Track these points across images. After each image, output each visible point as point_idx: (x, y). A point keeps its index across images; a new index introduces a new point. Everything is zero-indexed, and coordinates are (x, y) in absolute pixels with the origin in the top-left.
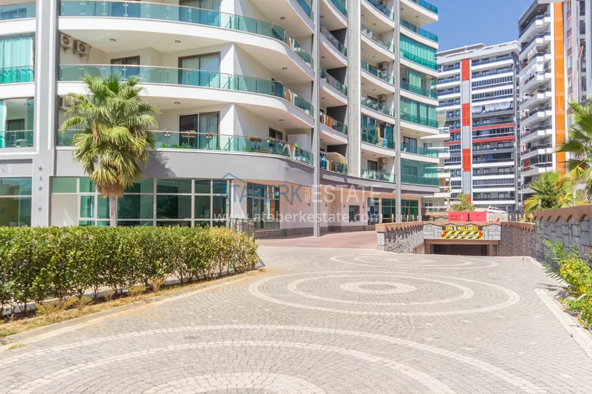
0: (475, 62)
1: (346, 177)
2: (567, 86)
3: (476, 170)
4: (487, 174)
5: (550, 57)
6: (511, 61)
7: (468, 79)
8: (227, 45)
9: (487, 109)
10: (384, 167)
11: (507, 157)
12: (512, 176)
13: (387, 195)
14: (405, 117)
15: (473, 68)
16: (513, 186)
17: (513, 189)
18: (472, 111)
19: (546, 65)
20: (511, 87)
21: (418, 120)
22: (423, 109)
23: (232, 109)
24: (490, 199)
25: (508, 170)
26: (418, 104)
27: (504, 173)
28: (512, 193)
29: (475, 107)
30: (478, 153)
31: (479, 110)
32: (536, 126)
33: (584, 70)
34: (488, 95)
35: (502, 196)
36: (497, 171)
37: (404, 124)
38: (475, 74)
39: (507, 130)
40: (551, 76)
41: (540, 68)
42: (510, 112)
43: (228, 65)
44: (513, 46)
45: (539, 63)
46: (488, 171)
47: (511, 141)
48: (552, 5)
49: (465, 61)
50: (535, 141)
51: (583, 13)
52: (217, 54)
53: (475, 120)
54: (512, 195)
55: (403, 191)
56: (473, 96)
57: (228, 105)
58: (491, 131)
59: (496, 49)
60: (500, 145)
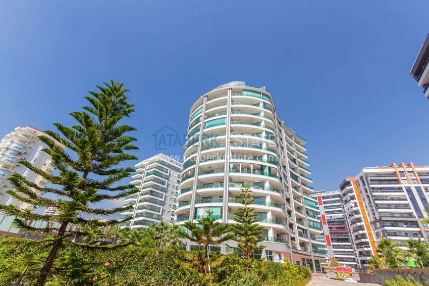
0: (323, 198)
1: (296, 250)
2: (367, 213)
3: (333, 245)
4: (339, 248)
5: (356, 200)
6: (339, 199)
7: (322, 204)
8: (269, 210)
9: (333, 218)
10: (306, 246)
11: (347, 240)
12: (352, 250)
13: (308, 257)
14: (310, 226)
15: (323, 200)
16: (353, 255)
17: (354, 257)
18: (326, 218)
19: (356, 204)
20: (341, 209)
21: (314, 228)
22: (315, 223)
23: (272, 229)
24: (344, 261)
25: (349, 247)
26: (313, 221)
27: (347, 248)
28: (354, 259)
29: (327, 217)
30: (332, 237)
31: (329, 218)
32: (357, 228)
33: (372, 206)
34: (332, 212)
35: (349, 260)
36: (344, 247)
37: (310, 229)
38: (324, 203)
39: (344, 228)
40: (359, 208)
41: (353, 205)
42: (343, 220)
43: (269, 216)
44: (338, 192)
45: (352, 203)
46: (339, 247)
47: (347, 233)
48: (352, 182)
49: (319, 197)
50: (359, 235)
51: (365, 185)
52: (266, 213)
53: (328, 222)
54: (354, 260)
55: (314, 256)
56: (326, 212)
57: (270, 227)
58: (337, 228)
59: (331, 194)
60: (342, 235)
